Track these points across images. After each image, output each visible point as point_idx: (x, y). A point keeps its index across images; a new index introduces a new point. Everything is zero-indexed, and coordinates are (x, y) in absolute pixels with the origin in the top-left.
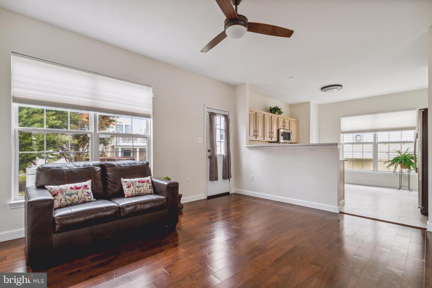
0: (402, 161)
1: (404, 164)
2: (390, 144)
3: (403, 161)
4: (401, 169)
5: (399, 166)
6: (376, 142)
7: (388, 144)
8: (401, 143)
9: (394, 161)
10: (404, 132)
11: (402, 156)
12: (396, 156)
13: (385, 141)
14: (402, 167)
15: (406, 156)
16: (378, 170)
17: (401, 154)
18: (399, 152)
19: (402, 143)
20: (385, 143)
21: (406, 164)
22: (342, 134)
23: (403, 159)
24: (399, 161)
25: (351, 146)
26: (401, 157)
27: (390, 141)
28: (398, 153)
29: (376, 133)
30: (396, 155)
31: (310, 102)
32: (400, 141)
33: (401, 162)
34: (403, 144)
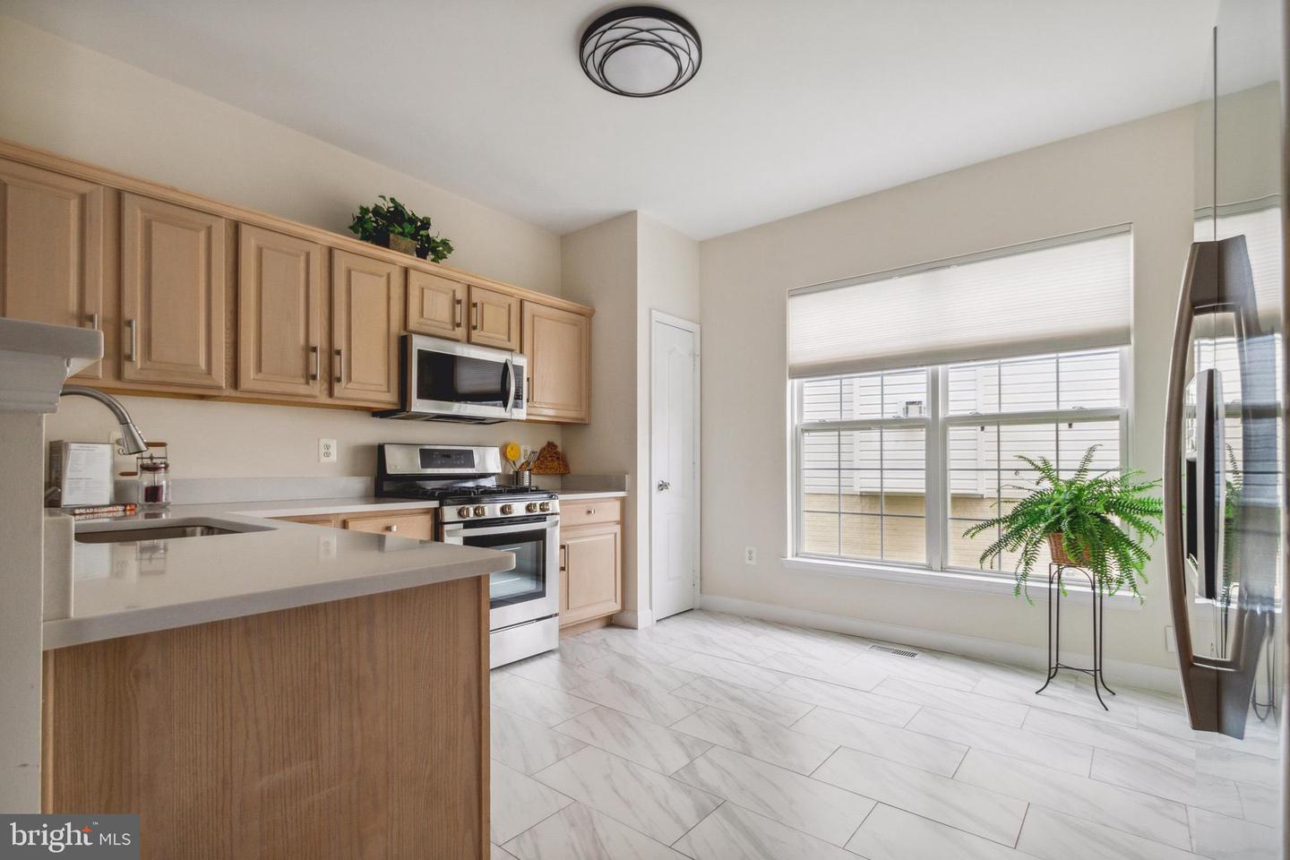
0: (1058, 521)
1: (1073, 545)
2: (1003, 428)
3: (1065, 525)
4: (1055, 568)
5: (1045, 549)
6: (941, 415)
7: (995, 428)
8: (1057, 422)
9: (1021, 521)
10: (1073, 363)
11: (1060, 492)
12: (1026, 495)
13: (983, 411)
14: (1058, 558)
15: (1081, 490)
16: (951, 563)
17: (1055, 480)
18: (1046, 470)
19: (1063, 421)
20: (980, 421)
21: (1081, 544)
22: (796, 381)
23: (1064, 510)
24: (1042, 525)
25: (831, 437)
26: (1059, 498)
27: (1006, 410)
28: (1038, 475)
29: (940, 368)
30: (1028, 485)
31: (636, 212)
32: (1052, 407)
33: (1053, 530)
34: (1063, 426)
